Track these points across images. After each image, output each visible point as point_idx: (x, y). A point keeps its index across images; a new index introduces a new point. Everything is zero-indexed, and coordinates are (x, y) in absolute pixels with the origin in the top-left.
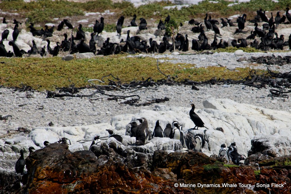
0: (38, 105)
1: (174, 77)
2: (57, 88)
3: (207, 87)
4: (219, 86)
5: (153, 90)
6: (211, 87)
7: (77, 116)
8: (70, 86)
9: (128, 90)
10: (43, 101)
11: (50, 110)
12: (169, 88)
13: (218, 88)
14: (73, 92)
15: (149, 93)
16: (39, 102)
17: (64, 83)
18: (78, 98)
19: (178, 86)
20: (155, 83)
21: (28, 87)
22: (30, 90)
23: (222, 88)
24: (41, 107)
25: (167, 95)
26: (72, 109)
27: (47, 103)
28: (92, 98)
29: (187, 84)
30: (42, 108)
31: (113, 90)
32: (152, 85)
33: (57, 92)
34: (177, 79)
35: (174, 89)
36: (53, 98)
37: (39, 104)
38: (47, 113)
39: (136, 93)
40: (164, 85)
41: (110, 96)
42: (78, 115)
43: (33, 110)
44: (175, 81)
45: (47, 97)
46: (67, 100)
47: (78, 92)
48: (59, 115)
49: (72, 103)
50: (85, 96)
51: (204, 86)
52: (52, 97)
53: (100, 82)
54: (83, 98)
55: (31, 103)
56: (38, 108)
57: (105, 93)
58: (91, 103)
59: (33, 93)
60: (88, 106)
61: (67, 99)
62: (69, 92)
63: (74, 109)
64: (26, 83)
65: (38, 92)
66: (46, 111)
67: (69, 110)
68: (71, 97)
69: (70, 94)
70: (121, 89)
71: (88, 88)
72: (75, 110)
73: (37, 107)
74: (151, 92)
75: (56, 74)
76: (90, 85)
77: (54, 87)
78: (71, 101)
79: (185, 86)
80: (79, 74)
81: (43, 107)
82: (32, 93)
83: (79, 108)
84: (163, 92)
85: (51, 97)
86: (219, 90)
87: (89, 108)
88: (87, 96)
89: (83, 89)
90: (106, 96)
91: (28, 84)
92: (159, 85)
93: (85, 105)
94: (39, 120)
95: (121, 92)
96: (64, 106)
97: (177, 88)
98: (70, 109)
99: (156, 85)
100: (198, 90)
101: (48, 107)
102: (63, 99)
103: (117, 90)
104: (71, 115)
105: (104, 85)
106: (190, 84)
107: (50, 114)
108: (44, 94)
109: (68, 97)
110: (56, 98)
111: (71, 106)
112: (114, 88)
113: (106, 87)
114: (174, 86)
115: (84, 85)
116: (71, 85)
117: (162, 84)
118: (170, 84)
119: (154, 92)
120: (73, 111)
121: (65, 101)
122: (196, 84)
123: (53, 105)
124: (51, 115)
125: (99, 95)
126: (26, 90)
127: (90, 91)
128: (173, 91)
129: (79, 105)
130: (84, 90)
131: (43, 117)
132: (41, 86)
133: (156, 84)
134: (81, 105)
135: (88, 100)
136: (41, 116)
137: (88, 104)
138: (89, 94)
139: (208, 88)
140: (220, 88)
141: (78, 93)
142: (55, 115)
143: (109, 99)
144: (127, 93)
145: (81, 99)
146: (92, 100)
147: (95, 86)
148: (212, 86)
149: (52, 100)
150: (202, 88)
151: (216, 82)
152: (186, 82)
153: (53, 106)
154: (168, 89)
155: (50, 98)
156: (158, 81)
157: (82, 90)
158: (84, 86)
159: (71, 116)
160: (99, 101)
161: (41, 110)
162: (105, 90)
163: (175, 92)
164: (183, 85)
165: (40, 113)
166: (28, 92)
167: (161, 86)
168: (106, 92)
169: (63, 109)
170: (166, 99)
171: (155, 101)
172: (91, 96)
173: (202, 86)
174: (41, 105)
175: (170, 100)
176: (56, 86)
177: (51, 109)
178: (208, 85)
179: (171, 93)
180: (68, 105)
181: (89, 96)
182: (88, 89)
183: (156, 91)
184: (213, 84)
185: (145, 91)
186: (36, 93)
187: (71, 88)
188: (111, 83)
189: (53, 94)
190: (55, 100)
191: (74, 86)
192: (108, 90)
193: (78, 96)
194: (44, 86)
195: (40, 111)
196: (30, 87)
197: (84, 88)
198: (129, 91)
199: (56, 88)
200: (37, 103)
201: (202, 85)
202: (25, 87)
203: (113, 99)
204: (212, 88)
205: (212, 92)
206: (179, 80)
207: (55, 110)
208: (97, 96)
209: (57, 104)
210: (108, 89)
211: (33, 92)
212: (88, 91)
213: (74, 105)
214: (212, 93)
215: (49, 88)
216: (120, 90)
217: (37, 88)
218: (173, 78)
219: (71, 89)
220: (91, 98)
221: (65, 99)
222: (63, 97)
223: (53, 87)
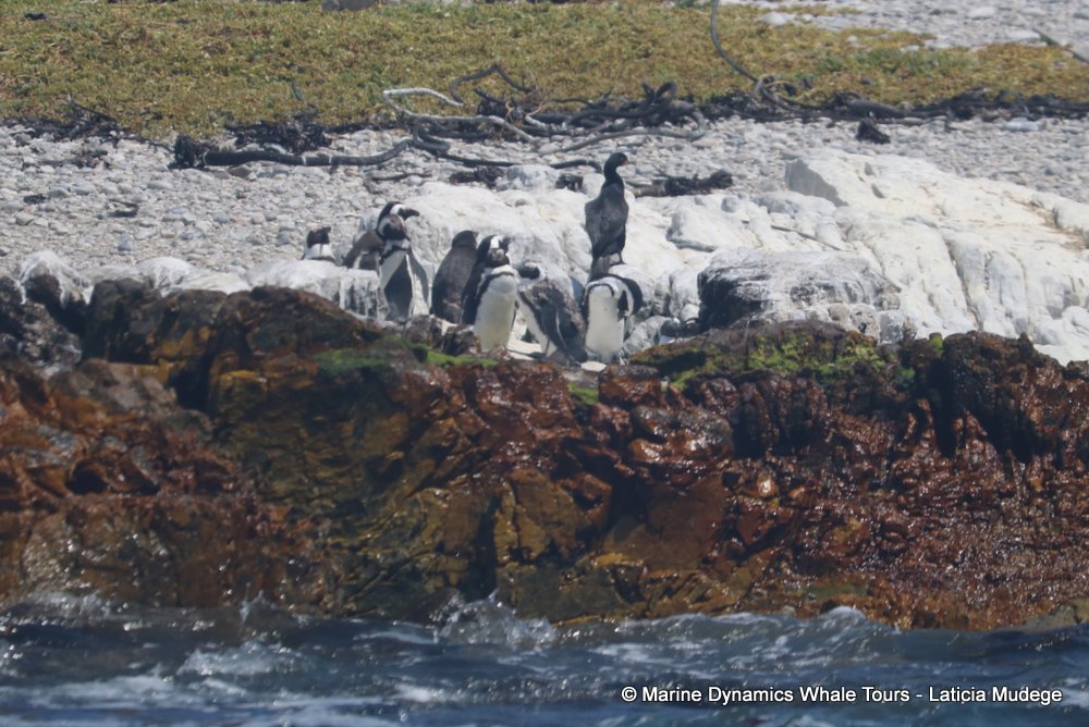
0: (120, 196)
1: (796, 85)
2: (233, 124)
3: (930, 129)
4: (990, 125)
5: (680, 142)
6: (948, 130)
7: (283, 248)
8: (297, 118)
9: (561, 141)
10: (147, 180)
11: (165, 220)
12: (755, 131)
13: (979, 133)
14: (300, 143)
15: (655, 152)
16: (126, 185)
17: (270, 106)
18: (317, 170)
19: (798, 123)
20: (693, 110)
21: (98, 120)
22: (104, 133)
23: (999, 133)
24: (128, 205)
25: (736, 161)
26: (269, 220)
27: (160, 188)
28: (383, 174)
29: (843, 116)
30: (128, 210)
31: (490, 137)
32: (678, 118)
33: (228, 143)
34: (808, 94)
35: (776, 135)
36: (201, 167)
37: (123, 191)
38: (145, 233)
39: (595, 152)
40: (736, 119)
41: (468, 163)
42: (287, 243)
43: (89, 217)
44: (792, 103)
45: (172, 167)
46: (261, 179)
47: (327, 143)
48: (200, 242)
49: (277, 192)
50: (348, 162)
51: (919, 124)
52: (197, 163)
53: (443, 105)
54: (341, 170)
55: (85, 189)
56: (113, 209)
57: (452, 151)
58: (366, 194)
59: (115, 146)
60: (351, 205)
61: (261, 175)
62: (283, 143)
63: (279, 217)
64: (93, 100)
65: (142, 141)
66: (146, 222)
67: (253, 223)
68: (285, 167)
69: (282, 151)
70: (529, 132)
71: (376, 129)
72: (284, 224)
73: (107, 208)
74: (663, 151)
75: (258, 66)
76: (387, 116)
77: (222, 120)
78: (278, 184)
79: (830, 126)
80: (365, 68)
81: (134, 205)
82: (108, 147)
83: (306, 213)
84: (721, 150)
85: (191, 166)
86: (981, 145)
87: (354, 213)
88: (359, 162)
89: (352, 132)
90: (450, 165)
91: (104, 105)
92: (713, 118)
93: (340, 199)
94: (97, 265)
95: (529, 147)
96: (238, 204)
97: (791, 134)
98: (260, 217)
99: (696, 119)
100: (884, 140)
101: (160, 206)
102: (244, 174)
103: (511, 137)
104: (256, 243)
105: (454, 113)
106: (856, 113)
107: (162, 237)
108: (161, 153)
109: (272, 166)
110: (211, 168)
111: (268, 206)
112: (498, 127)
113: (460, 122)
114: (779, 125)
115: (363, 113)
116: (298, 113)
117: (728, 116)
118: (762, 117)
119: (679, 148)
120: (275, 225)
121: (246, 184)
122: (883, 114)
123: (189, 198)
124: (163, 240)
125: (420, 161)
126: (84, 132)
127: (382, 139)
128: (766, 146)
129: (309, 201)
130: (358, 135)
131: (121, 249)
132: (158, 117)
133: (699, 115)
134: (321, 202)
135: (356, 182)
136: (116, 244)
137: (350, 197)
138: (375, 154)
139: (932, 135)
140: (989, 134)
141: (324, 151)
142: (181, 243)
143: (459, 179)
144: (555, 152)
145: (327, 177)
146: (377, 180)
147: (413, 118)
148: (954, 125)
149: (193, 178)
150: (907, 132)
151: (978, 106)
152: (841, 104)
153: (185, 203)
154: (748, 135)
155: (185, 167)
156: (715, 100)
157: (347, 136)
158: (360, 119)
159: (255, 248)
160: (410, 184)
161: (122, 219)
162: (454, 137)
163: (773, 149)
164: (826, 120)
165: (115, 232)
166: (95, 140)
167: (722, 125)
168: (456, 147)
169: (225, 217)
170: (720, 181)
171: (663, 188)
172: (379, 162)
173: (910, 125)
174: (129, 199)
175: (738, 185)
176: (230, 117)
177: (171, 215)
178: (939, 121)
179: (756, 153)
180: (256, 199)
181: (370, 161)
182: (373, 134)
183: (687, 146)
184: (966, 116)
185: (639, 145)
186: (128, 145)
187: (298, 126)
188: (489, 106)
189: (198, 150)
190: (205, 176)
191: (315, 115)
192: (470, 140)
193: (320, 162)
194: (171, 117)
195: (118, 224)
196: (107, 118)
197: (357, 128)
198: (568, 143)
199: (227, 127)
200: (113, 187)
201: (907, 119)
202: (86, 117)
203: (476, 178)
204: (950, 136)
205: (945, 151)
206: (813, 97)
207: (186, 223)
208: (407, 164)
209: (206, 195)
210: (468, 132)
211: (116, 141)
212: (373, 143)
213: (287, 200)
214: (941, 156)
215: (196, 122)
216: (524, 141)
217: (139, 126)
218: (790, 90)
219: (294, 132)
220: (376, 173)
221: (253, 176)
222: (244, 166)
223: (212, 120)
